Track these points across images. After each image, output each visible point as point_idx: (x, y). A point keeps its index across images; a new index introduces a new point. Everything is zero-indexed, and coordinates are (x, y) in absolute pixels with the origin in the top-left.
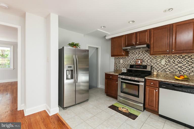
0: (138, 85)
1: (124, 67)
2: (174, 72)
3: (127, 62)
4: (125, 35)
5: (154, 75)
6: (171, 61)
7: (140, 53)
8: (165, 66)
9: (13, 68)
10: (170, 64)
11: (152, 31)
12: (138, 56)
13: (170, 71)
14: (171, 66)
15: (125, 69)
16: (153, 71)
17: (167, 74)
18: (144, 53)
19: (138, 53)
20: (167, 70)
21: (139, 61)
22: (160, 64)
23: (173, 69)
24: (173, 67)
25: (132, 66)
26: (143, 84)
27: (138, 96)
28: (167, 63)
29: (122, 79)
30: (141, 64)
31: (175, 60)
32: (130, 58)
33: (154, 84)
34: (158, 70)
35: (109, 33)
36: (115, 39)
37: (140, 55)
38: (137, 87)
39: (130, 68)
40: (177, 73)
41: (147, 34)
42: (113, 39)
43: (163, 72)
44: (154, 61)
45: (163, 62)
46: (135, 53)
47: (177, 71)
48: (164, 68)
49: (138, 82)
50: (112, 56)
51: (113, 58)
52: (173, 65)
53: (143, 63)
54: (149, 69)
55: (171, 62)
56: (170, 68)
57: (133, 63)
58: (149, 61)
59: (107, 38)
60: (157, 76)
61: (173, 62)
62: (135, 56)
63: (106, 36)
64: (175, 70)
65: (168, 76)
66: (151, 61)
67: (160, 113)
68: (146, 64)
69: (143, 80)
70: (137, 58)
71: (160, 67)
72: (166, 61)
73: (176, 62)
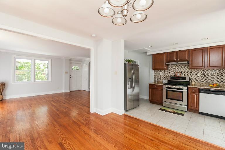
0: (182, 92)
1: (164, 79)
2: (208, 82)
3: (166, 74)
4: (167, 52)
5: (192, 84)
6: (205, 73)
7: (179, 67)
8: (201, 77)
9: (51, 81)
10: (205, 76)
11: (191, 51)
12: (177, 70)
13: (205, 81)
14: (205, 77)
15: (166, 80)
16: (190, 82)
17: (202, 83)
18: (182, 67)
19: (177, 67)
20: (202, 80)
21: (179, 74)
22: (197, 76)
23: (207, 79)
24: (206, 78)
25: (172, 78)
26: (186, 91)
27: (182, 101)
28: (202, 75)
29: (167, 88)
30: (180, 76)
31: (208, 73)
32: (169, 71)
33: (195, 91)
34: (195, 80)
35: (151, 50)
36: (156, 56)
37: (179, 68)
38: (182, 93)
39: (171, 79)
40: (210, 83)
41: (187, 53)
42: (154, 56)
43: (199, 82)
44: (192, 73)
45: (199, 75)
46: (175, 67)
47: (210, 81)
48: (200, 79)
49: (182, 89)
50: (153, 69)
51: (154, 70)
52: (207, 77)
53: (182, 75)
54: (188, 80)
55: (205, 75)
56: (205, 79)
57: (173, 75)
58: (187, 74)
59: (148, 54)
60: (195, 85)
61: (207, 74)
62: (175, 70)
63: (147, 52)
64: (209, 80)
65: (203, 85)
66: (189, 74)
67: (200, 111)
68: (185, 76)
69: (186, 88)
70: (177, 71)
71: (197, 79)
72: (202, 73)
73: (209, 75)
